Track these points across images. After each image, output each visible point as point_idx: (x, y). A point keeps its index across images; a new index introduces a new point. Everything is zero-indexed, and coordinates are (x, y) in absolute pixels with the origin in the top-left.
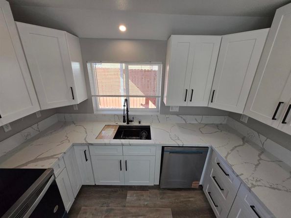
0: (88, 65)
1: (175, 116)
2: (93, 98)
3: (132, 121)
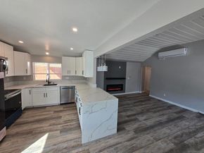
0: (33, 63)
2: (33, 75)
3: (50, 83)
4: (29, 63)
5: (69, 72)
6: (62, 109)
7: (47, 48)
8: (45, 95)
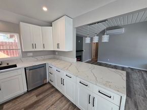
3: (1, 64)
5: (34, 46)
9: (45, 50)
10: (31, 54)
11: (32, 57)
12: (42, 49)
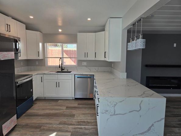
0: (45, 44)
1: (85, 67)
2: (46, 59)
3: (64, 70)
4: (41, 44)
5: (86, 55)
6: (76, 105)
7: (60, 23)
8: (58, 85)
9: (97, 59)
10: (85, 64)
11: (86, 66)
12: (94, 59)
